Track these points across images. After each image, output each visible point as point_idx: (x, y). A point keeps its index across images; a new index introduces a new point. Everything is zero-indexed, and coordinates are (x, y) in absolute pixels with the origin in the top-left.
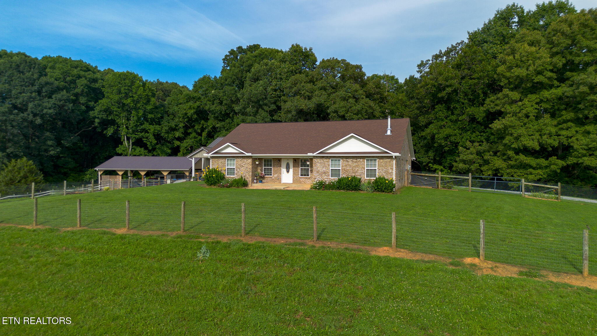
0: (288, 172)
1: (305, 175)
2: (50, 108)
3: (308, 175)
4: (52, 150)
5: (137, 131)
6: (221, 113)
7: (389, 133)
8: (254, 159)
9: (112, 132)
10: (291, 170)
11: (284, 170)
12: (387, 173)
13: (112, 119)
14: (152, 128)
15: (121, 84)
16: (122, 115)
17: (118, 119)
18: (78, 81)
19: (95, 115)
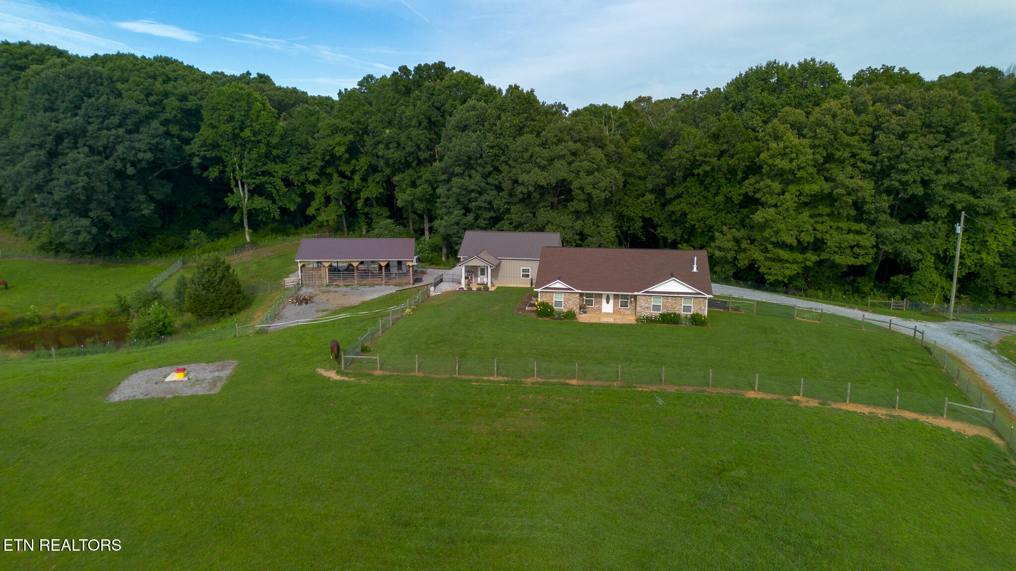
0: (608, 302)
1: (624, 306)
2: (145, 152)
3: (627, 306)
4: (145, 208)
5: (257, 174)
6: (400, 161)
7: (695, 270)
8: (581, 295)
9: (216, 174)
10: (611, 301)
11: (604, 301)
12: (700, 309)
13: (216, 156)
14: (279, 169)
15: (234, 108)
16: (233, 151)
17: (227, 157)
18: (165, 101)
19: (193, 151)
